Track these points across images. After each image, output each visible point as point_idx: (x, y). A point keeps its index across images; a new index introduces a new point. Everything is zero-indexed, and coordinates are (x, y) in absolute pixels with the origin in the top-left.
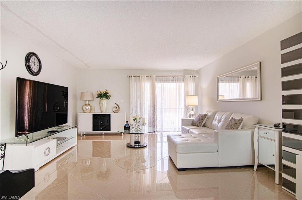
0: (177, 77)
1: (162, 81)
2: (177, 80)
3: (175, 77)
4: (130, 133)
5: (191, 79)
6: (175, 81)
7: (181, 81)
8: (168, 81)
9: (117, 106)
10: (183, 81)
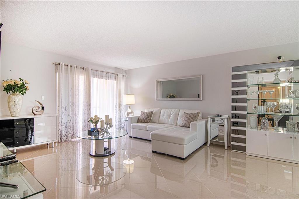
0: (110, 74)
1: (96, 76)
2: (110, 78)
3: (108, 74)
4: (99, 139)
5: (122, 77)
6: (108, 78)
7: (114, 79)
8: (102, 77)
9: (40, 106)
10: (115, 79)
